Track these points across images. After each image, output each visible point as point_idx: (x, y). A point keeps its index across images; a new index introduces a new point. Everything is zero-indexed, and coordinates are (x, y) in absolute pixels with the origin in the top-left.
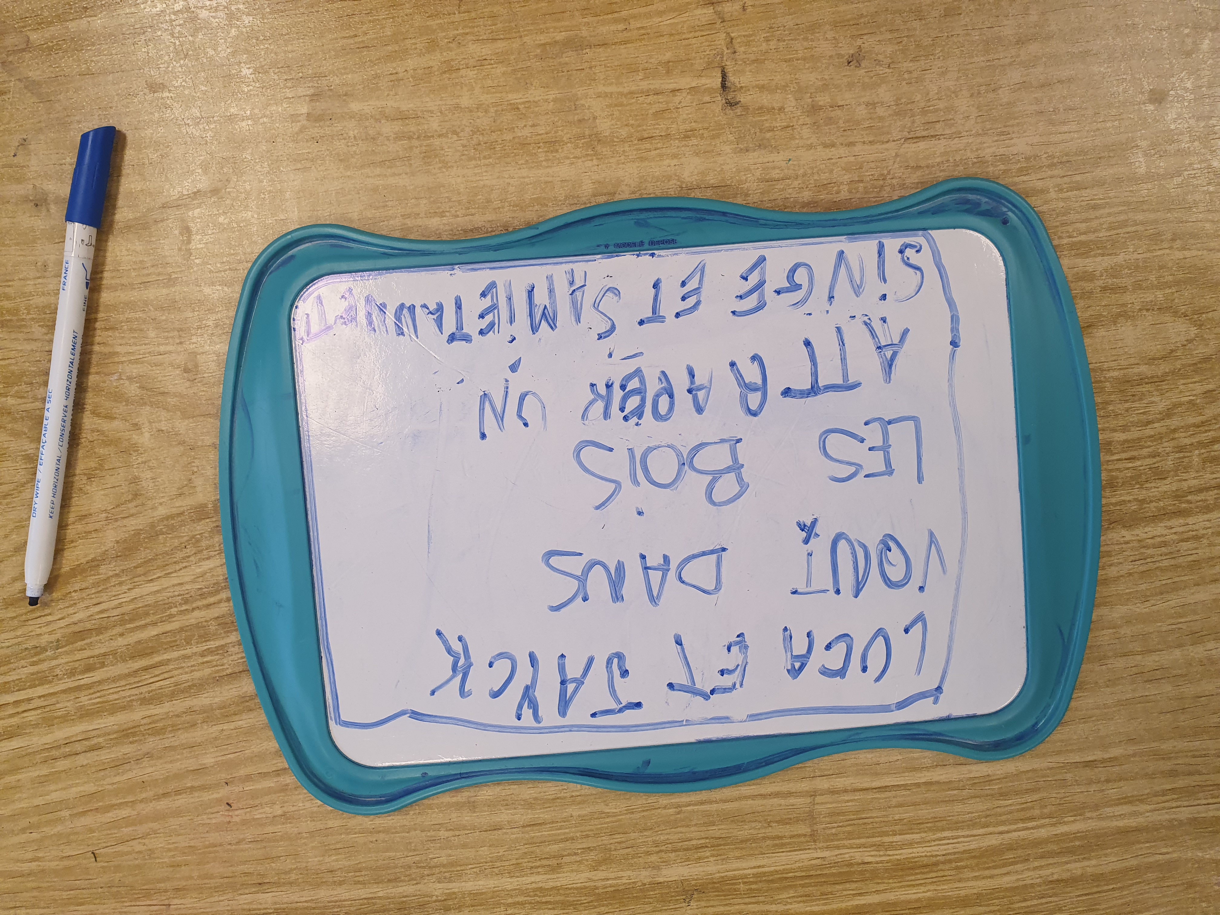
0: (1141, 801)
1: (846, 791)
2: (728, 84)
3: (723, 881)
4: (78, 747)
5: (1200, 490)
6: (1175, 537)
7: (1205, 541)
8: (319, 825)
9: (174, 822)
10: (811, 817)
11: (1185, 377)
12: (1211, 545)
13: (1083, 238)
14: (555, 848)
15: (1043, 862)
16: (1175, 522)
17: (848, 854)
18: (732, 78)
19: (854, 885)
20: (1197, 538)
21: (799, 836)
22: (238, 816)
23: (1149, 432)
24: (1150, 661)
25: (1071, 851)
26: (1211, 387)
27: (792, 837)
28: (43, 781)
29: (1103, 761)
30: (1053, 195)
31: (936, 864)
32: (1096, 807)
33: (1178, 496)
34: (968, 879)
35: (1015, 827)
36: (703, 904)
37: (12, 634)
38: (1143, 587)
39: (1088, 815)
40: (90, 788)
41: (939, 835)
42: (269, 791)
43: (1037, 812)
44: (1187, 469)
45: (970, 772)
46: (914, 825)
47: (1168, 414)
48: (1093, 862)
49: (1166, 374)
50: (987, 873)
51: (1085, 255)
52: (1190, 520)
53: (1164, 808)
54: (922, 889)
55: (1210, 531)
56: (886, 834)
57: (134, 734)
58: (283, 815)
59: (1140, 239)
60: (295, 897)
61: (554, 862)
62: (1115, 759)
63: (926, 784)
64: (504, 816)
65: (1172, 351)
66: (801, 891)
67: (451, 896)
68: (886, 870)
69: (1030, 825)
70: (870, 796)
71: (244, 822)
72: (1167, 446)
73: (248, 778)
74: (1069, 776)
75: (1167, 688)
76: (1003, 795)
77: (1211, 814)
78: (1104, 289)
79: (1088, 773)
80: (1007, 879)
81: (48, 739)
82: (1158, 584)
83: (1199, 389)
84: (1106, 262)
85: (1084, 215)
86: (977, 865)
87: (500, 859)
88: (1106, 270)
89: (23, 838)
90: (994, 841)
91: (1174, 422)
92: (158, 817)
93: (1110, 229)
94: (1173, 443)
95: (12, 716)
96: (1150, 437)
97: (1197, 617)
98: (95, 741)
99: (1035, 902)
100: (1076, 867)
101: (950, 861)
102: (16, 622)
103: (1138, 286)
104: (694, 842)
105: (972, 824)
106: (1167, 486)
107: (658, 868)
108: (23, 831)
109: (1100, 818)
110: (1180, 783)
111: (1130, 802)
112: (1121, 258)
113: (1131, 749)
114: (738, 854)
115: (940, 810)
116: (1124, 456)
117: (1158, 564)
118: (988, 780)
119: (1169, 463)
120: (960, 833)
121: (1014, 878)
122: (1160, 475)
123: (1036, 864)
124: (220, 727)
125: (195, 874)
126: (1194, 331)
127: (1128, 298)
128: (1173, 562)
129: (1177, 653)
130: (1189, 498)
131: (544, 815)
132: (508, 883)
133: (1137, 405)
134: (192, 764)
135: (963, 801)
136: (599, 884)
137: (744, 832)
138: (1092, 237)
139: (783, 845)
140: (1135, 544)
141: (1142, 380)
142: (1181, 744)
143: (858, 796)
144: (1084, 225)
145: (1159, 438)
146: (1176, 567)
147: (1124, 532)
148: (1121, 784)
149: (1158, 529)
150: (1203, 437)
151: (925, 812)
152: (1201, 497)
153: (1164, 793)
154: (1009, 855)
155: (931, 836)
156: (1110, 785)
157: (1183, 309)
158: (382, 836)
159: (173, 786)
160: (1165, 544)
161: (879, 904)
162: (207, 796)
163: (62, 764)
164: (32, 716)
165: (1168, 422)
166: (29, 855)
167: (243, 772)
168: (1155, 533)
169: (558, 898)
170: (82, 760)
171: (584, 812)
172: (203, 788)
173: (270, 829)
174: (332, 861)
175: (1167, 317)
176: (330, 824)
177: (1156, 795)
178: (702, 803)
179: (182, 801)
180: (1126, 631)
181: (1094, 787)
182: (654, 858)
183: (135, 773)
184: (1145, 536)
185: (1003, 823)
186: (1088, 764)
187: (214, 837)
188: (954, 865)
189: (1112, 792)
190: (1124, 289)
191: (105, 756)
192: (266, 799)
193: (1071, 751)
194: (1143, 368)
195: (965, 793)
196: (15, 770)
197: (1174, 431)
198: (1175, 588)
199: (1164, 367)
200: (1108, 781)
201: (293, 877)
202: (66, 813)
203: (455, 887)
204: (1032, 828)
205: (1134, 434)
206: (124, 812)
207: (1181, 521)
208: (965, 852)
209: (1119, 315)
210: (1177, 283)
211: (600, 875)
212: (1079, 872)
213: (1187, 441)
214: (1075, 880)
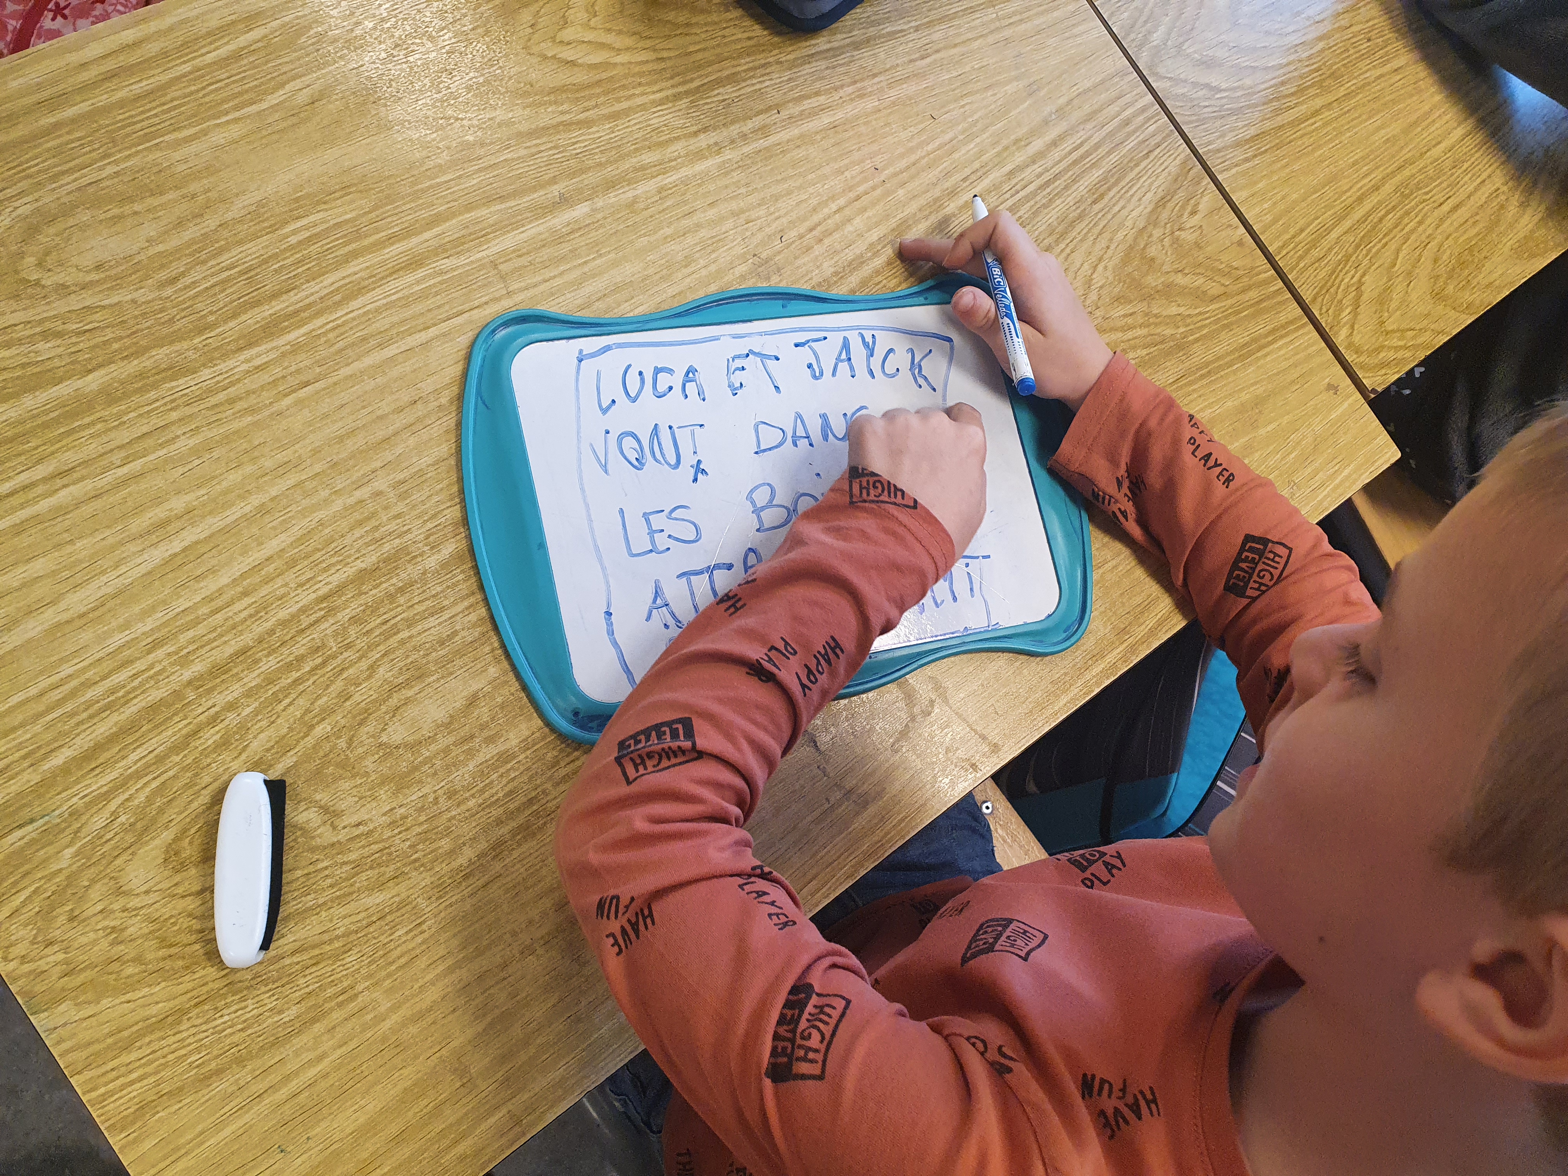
0: (248, 372)
1: (486, 303)
3: (544, 215)
4: (974, 177)
5: (317, 622)
6: (320, 578)
7: (293, 585)
8: (819, 172)
9: (901, 150)
10: (503, 278)
11: (375, 701)
12: (286, 585)
13: (509, 766)
14: (669, 203)
15: (307, 301)
16: (325, 590)
17: (462, 260)
19: (447, 239)
20: (301, 585)
21: (505, 261)
22: (868, 164)
23: (381, 647)
24: (292, 479)
25: (289, 316)
26: (348, 703)
27: (510, 259)
28: (981, 153)
29: (294, 391)
30: (548, 786)
31: (391, 274)
32: (283, 355)
33: (331, 611)
34: (361, 270)
35: (343, 319)
36: (549, 196)
37: (1040, 230)
38: (327, 531)
39: (288, 347)
40: (956, 156)
41: (400, 295)
42: (859, 184)
43: (331, 335)
44: (336, 634)
45: (398, 348)
46: (423, 295)
47: (373, 668)
48: (267, 313)
49: (390, 697)
50: (347, 280)
51: (500, 755)
52: (313, 596)
53: (226, 372)
54: (393, 253)
55: (293, 595)
56: (440, 283)
57: (948, 194)
58: (843, 173)
59: (463, 786)
60: (811, 124)
61: (664, 194)
62: (286, 395)
63: (429, 328)
64: (712, 213)
65: (394, 716)
66: (484, 224)
67: (718, 152)
68: (427, 258)
69: (331, 325)
70: (467, 306)
71: (863, 161)
72: (361, 644)
73: (874, 188)
74: (318, 370)
75: (268, 464)
76: (364, 339)
77: (181, 381)
78: (472, 737)
79: (303, 378)
80: (330, 281)
81: (991, 177)
82: (315, 538)
83: (357, 698)
84: (480, 758)
85: (515, 783)
86: (359, 283)
87: (700, 185)
88: (478, 751)
89: (976, 117)
90: (354, 304)
91: (364, 664)
92: (911, 150)
93: (492, 782)
94: (358, 647)
95: (1016, 184)
96: (378, 645)
97: (270, 525)
98: (967, 183)
99: (300, 270)
100: (277, 306)
101: (382, 278)
103: (446, 751)
104: (577, 235)
105: (377, 311)
106: (344, 616)
107: (593, 210)
108: (977, 121)
109: (276, 348)
110: (222, 396)
111: (257, 368)
112: (471, 766)
113: (276, 408)
114: (543, 236)
115: (408, 313)
116: (393, 622)
117: (323, 552)
118: (381, 346)
119: (353, 632)
120: (385, 301)
121: (325, 283)
122: (354, 620)
123: (312, 298)
124: (905, 213)
125: (874, 123)
126: (384, 738)
127: (451, 739)
128: (312, 559)
129: (274, 492)
130: (322, 613)
131: (686, 222)
132: (685, 172)
133: (402, 664)
134: (910, 186)
135: (393, 326)
136: (627, 188)
137: (546, 253)
138: (502, 770)
139: (514, 251)
140: (349, 560)
141: (407, 684)
142: (236, 425)
143: (476, 303)
144: (513, 775)
145: (370, 647)
146: (307, 557)
147: (363, 565)
148: (271, 379)
149: (336, 579)
150: (335, 663)
151: (418, 308)
152: (313, 618)
153: (232, 384)
154: (337, 298)
155: (406, 292)
156: (280, 375)
157: (401, 751)
158: (779, 177)
159: (913, 170)
160: (325, 570)
161: (421, 232)
162: (891, 170)
163: (976, 165)
164: (1006, 187)
165: (370, 662)
166: (967, 107)
167: (878, 191)
168: (337, 575)
169: (648, 171)
170: (968, 171)
171: (662, 232)
172: (895, 175)
173: (846, 161)
174: (801, 153)
175: (410, 739)
176: (813, 175)
177: (238, 380)
178: (586, 262)
179: (903, 164)
180: (324, 494)
181: (293, 369)
182: (599, 216)
183: (936, 172)
184: (345, 569)
185: (354, 319)
186: (307, 384)
187: (875, 147)
188: (378, 277)
189: (277, 371)
190: (455, 744)
191: (958, 177)
192: (858, 179)
193: (324, 389)
194: (410, 693)
195: (395, 331)
196: (998, 154)
197: (360, 658)
198: (300, 541)
199: (394, 701)
200: (284, 377)
201: (818, 137)
202: (961, 137)
203: (718, 159)
204: (328, 323)
205: (393, 641)
206: (930, 148)
207: (320, 593)
208: (374, 289)
209: (450, 723)
210: (416, 768)
211: (630, 194)
212: (273, 303)
213: (346, 655)
214: (275, 296)
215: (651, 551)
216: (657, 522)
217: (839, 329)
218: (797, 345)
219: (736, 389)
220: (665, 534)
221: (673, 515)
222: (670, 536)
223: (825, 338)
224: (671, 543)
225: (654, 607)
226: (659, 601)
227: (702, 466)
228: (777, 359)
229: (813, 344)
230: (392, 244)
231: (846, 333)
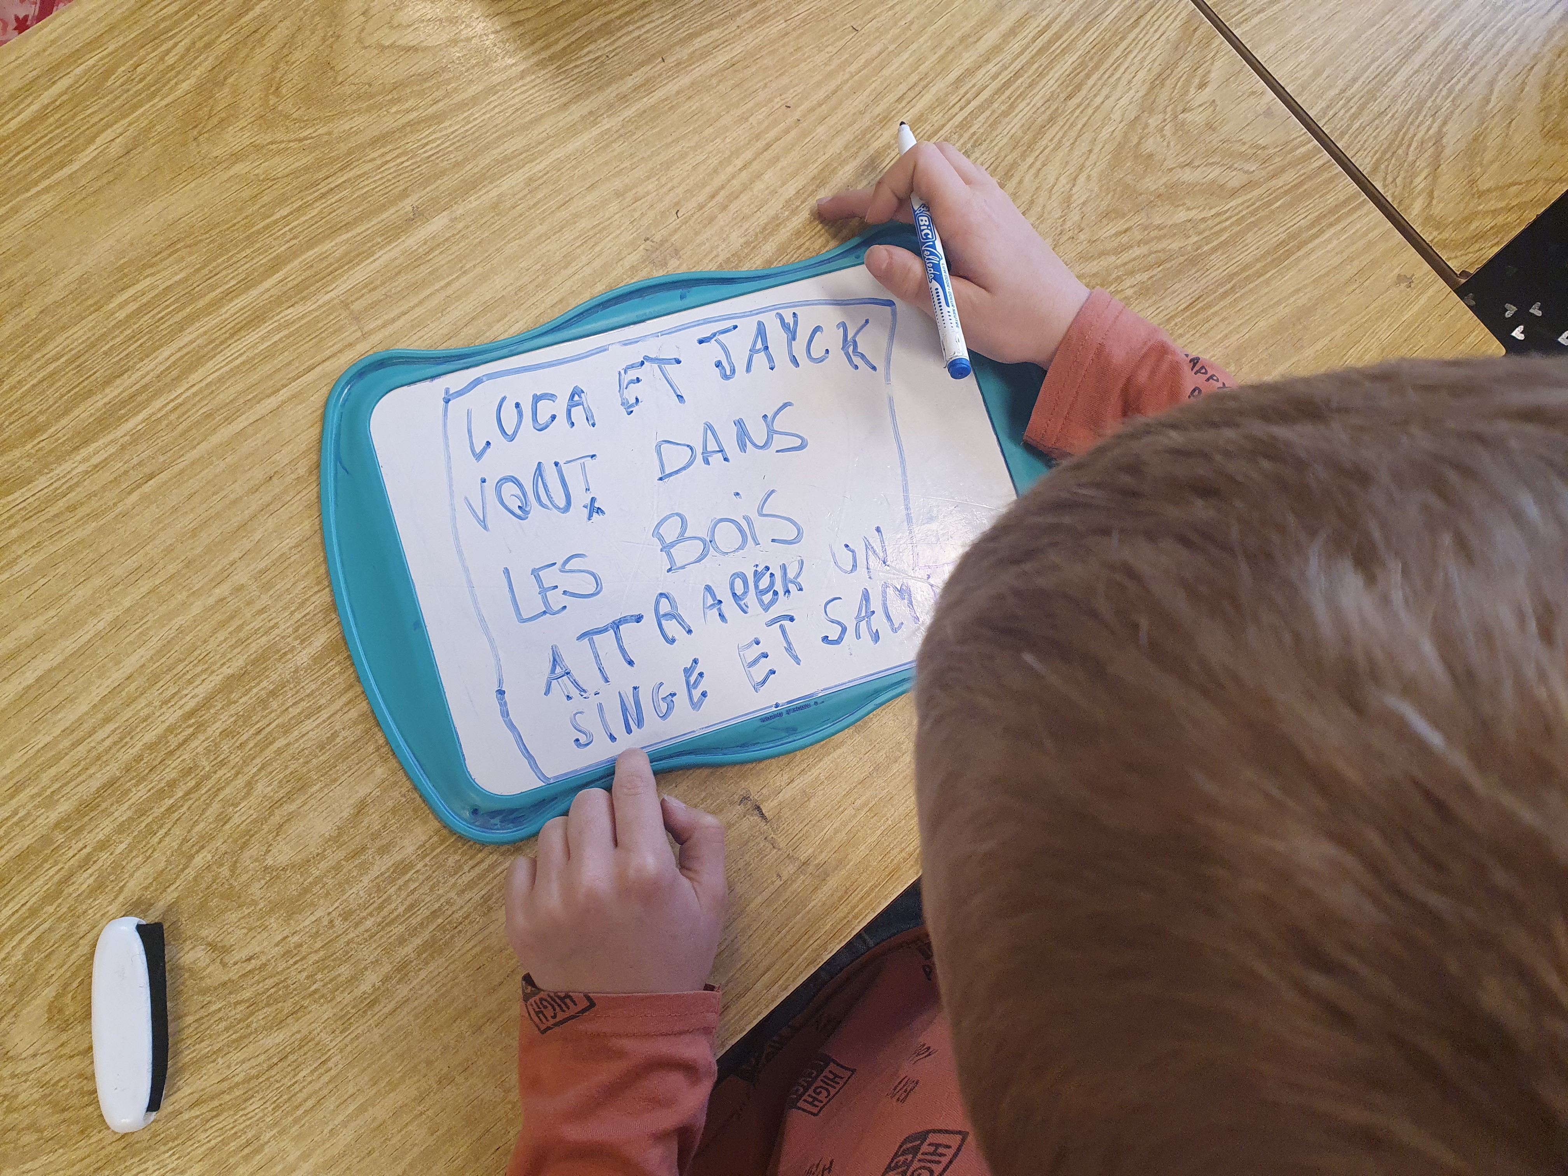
0: (87, 472)
1: (340, 351)
2: (756, 812)
3: (397, 237)
4: (911, 94)
5: (185, 741)
6: (185, 692)
7: (157, 704)
8: (718, 125)
9: (818, 77)
10: (356, 318)
11: (255, 821)
12: (150, 704)
13: (407, 877)
14: (540, 195)
15: (143, 382)
16: (192, 704)
17: (309, 306)
18: (757, 818)
19: (290, 285)
20: (166, 702)
21: (357, 299)
22: (778, 103)
23: (258, 761)
24: (145, 586)
25: (124, 403)
26: (227, 827)
27: (363, 295)
28: (920, 61)
29: (139, 486)
30: (453, 894)
31: (232, 336)
32: (123, 448)
33: (200, 727)
34: (197, 338)
35: (184, 396)
36: (402, 212)
37: (1000, 145)
38: (188, 638)
39: (128, 438)
40: (886, 72)
41: (244, 357)
42: (767, 130)
43: (172, 417)
44: (208, 751)
45: (247, 419)
46: (269, 355)
47: (250, 785)
48: (100, 404)
49: (271, 814)
50: (185, 351)
51: (396, 866)
52: (180, 713)
53: (64, 477)
54: (232, 311)
55: (158, 714)
56: (287, 337)
57: (880, 122)
58: (747, 119)
59: (359, 905)
60: (704, 68)
61: (534, 185)
62: (129, 493)
63: (278, 390)
64: (591, 198)
65: (277, 835)
66: (331, 260)
67: (595, 123)
68: (271, 310)
69: (172, 404)
70: (318, 358)
71: (771, 100)
72: (235, 759)
73: (787, 131)
74: (161, 459)
75: (119, 572)
76: (209, 416)
77: (17, 494)
78: (364, 849)
79: (147, 470)
80: (166, 354)
81: (934, 90)
82: (177, 648)
83: (236, 820)
84: (375, 871)
85: (416, 896)
86: (198, 352)
87: (575, 167)
88: (372, 864)
89: (909, 18)
90: (195, 377)
91: (240, 781)
92: (830, 75)
93: (390, 897)
94: (232, 764)
95: (966, 93)
96: (254, 758)
97: (128, 639)
98: (904, 103)
99: (131, 349)
100: (111, 393)
101: (222, 343)
102: (1003, 154)
103: (337, 868)
104: (437, 252)
105: (221, 380)
106: (216, 728)
107: (453, 220)
108: (912, 23)
109: (114, 441)
110: (61, 504)
111: (96, 466)
112: (366, 880)
113: (120, 508)
114: (397, 262)
115: (254, 377)
116: (268, 729)
117: (186, 662)
118: (229, 420)
119: (225, 747)
120: (227, 368)
121: (160, 358)
122: (226, 733)
123: (148, 378)
124: (827, 156)
125: (781, 50)
126: (269, 861)
127: (341, 854)
128: (175, 672)
129: (127, 603)
130: (191, 730)
131: (564, 214)
132: (558, 153)
133: (282, 776)
134: (831, 121)
135: (239, 394)
136: (491, 186)
137: (402, 280)
138: (400, 882)
139: (366, 286)
140: (215, 667)
141: (289, 797)
142: (80, 534)
143: (328, 353)
144: (412, 887)
145: (245, 762)
146: (169, 670)
147: (230, 671)
148: (112, 477)
149: (202, 690)
150: (210, 784)
151: (266, 368)
152: (181, 738)
153: (71, 489)
154: (175, 373)
155: (250, 354)
156: (122, 470)
157: (288, 873)
158: (670, 140)
159: (834, 101)
160: (190, 682)
161: (261, 282)
162: (806, 105)
163: (914, 78)
164: (953, 99)
165: (247, 778)
166: (897, 8)
167: (793, 133)
168: (204, 685)
169: (514, 161)
170: (903, 88)
171: (534, 231)
172: (812, 110)
173: (750, 105)
174: (694, 105)
175: (298, 859)
176: (711, 130)
177: (77, 484)
178: (448, 284)
179: (822, 93)
180: (182, 596)
181: (135, 461)
182: (460, 226)
183: (863, 97)
184: (211, 678)
185: (195, 395)
186: (151, 477)
187: (785, 80)
188: (217, 342)
189: (118, 466)
190: (347, 859)
191: (891, 98)
192: (766, 124)
193: (170, 479)
194: (293, 807)
195: (241, 401)
196: (942, 58)
197: (237, 774)
198: (160, 653)
199: (276, 819)
200: (126, 472)
201: (714, 81)
202: (892, 47)
203: (595, 131)
204: (168, 403)
205: (270, 752)
206: (853, 68)
207: (187, 708)
208: (215, 356)
209: (339, 835)
210: (306, 891)
211: (494, 193)
212: (107, 390)
213: (220, 773)
214: (107, 382)
215: (545, 613)
216: (549, 577)
217: (751, 314)
218: (701, 342)
219: (632, 406)
220: (559, 591)
221: (567, 567)
222: (565, 592)
223: (735, 327)
224: (567, 600)
225: (553, 677)
226: (558, 670)
227: (596, 505)
228: (678, 362)
229: (721, 337)
230: (231, 300)
231: (760, 317)
